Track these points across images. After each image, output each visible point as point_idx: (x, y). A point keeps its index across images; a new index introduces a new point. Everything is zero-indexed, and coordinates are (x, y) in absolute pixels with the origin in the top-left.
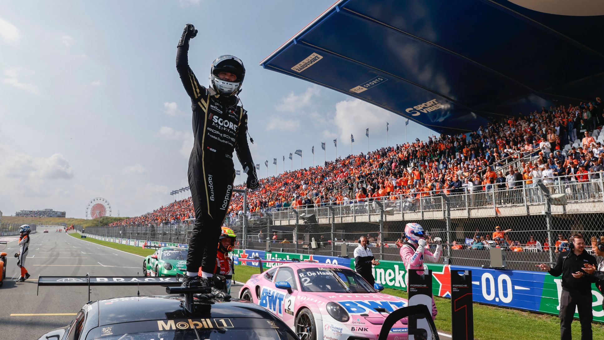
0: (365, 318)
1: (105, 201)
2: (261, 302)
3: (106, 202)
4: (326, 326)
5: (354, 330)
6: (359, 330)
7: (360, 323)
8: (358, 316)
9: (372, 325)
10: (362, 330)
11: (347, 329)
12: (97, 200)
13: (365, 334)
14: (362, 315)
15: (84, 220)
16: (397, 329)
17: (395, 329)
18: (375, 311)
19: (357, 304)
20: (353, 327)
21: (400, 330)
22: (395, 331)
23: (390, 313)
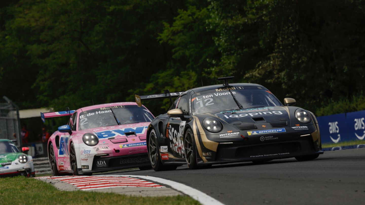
0: (110, 140)
2: (60, 150)
7: (104, 144)
8: (106, 140)
9: (113, 144)
10: (104, 149)
11: (94, 150)
16: (133, 144)
17: (131, 144)
18: (123, 134)
19: (112, 132)
20: (98, 148)
21: (135, 145)
22: (130, 145)
23: (137, 134)
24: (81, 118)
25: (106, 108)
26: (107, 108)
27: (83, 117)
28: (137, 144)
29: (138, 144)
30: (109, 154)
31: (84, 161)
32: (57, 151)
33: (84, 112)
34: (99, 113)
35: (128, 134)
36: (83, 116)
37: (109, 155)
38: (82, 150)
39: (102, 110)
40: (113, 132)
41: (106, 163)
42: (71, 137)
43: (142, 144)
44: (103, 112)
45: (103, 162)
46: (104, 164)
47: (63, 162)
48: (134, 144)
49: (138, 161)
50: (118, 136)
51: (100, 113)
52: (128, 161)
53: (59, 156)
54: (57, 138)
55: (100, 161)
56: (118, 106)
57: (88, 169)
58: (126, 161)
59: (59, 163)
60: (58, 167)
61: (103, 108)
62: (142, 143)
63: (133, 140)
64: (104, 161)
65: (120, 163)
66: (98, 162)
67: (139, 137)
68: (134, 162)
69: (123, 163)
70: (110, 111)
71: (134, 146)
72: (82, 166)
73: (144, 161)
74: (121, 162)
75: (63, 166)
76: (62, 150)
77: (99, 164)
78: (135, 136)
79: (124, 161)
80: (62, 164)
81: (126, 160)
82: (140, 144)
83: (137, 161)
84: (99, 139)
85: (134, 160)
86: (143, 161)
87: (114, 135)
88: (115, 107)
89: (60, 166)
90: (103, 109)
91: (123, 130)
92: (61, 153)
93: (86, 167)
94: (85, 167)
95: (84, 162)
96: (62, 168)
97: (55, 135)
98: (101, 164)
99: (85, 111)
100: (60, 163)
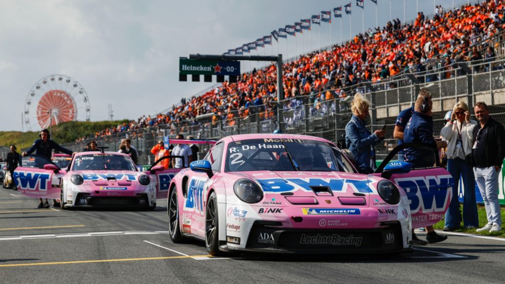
0: (285, 197)
1: (72, 84)
2: (187, 200)
3: (75, 86)
4: (229, 210)
5: (263, 212)
6: (268, 212)
7: (274, 203)
8: (277, 194)
9: (291, 204)
10: (273, 212)
11: (253, 211)
12: (53, 79)
13: (276, 217)
14: (282, 194)
15: (20, 134)
16: (327, 210)
17: (323, 210)
18: (308, 189)
19: (287, 182)
20: (263, 209)
21: (331, 212)
22: (323, 212)
23: (333, 191)
24: (231, 152)
25: (273, 139)
26: (275, 141)
27: (235, 151)
28: (335, 211)
29: (338, 211)
30: (283, 223)
31: (231, 229)
32: (182, 200)
33: (236, 142)
34: (263, 147)
35: (317, 189)
36: (235, 148)
37: (282, 225)
38: (231, 208)
39: (267, 142)
40: (290, 183)
41: (274, 239)
42: (211, 181)
43: (345, 211)
44: (271, 147)
45: (270, 236)
46: (271, 239)
47: (190, 220)
48: (330, 210)
49: (333, 242)
50: (300, 190)
51: (265, 147)
52: (316, 240)
53: (185, 209)
54: (185, 179)
55: (265, 234)
56: (293, 140)
57: (239, 244)
58: (312, 240)
59: (183, 220)
60: (181, 226)
61: (268, 139)
62: (343, 210)
63: (328, 203)
64: (272, 235)
65: (301, 243)
66: (261, 234)
67: (338, 197)
68: (326, 243)
69: (305, 243)
70: (282, 147)
71: (329, 213)
72: (229, 236)
73: (344, 243)
74: (302, 240)
75: (189, 226)
76: (191, 201)
77: (262, 238)
78: (331, 195)
79: (307, 239)
80: (188, 222)
81: (311, 238)
82: (340, 211)
83: (331, 242)
84: (265, 193)
85: (325, 240)
86: (342, 243)
87: (292, 188)
88: (289, 140)
89: (184, 226)
90: (269, 141)
91: (307, 180)
92: (190, 205)
93: (236, 240)
94: (234, 241)
95: (232, 231)
96: (188, 229)
97: (182, 174)
98: (265, 238)
99: (238, 141)
100: (185, 220)
